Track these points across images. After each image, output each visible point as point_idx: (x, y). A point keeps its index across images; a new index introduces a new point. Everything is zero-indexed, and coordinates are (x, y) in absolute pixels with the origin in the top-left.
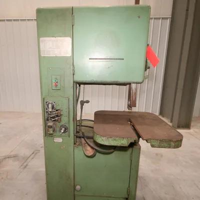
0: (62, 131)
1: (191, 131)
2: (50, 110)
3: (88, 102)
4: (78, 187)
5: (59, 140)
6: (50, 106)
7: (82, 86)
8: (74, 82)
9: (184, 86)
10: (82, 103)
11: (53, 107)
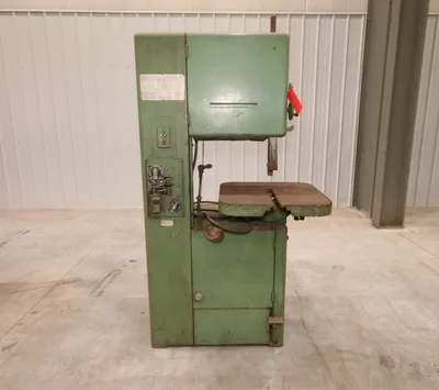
0: (174, 208)
1: (405, 230)
2: (156, 177)
3: (209, 166)
4: (198, 296)
5: (168, 223)
6: (155, 171)
7: (200, 143)
8: (190, 137)
9: (388, 147)
10: (201, 168)
11: (159, 174)
